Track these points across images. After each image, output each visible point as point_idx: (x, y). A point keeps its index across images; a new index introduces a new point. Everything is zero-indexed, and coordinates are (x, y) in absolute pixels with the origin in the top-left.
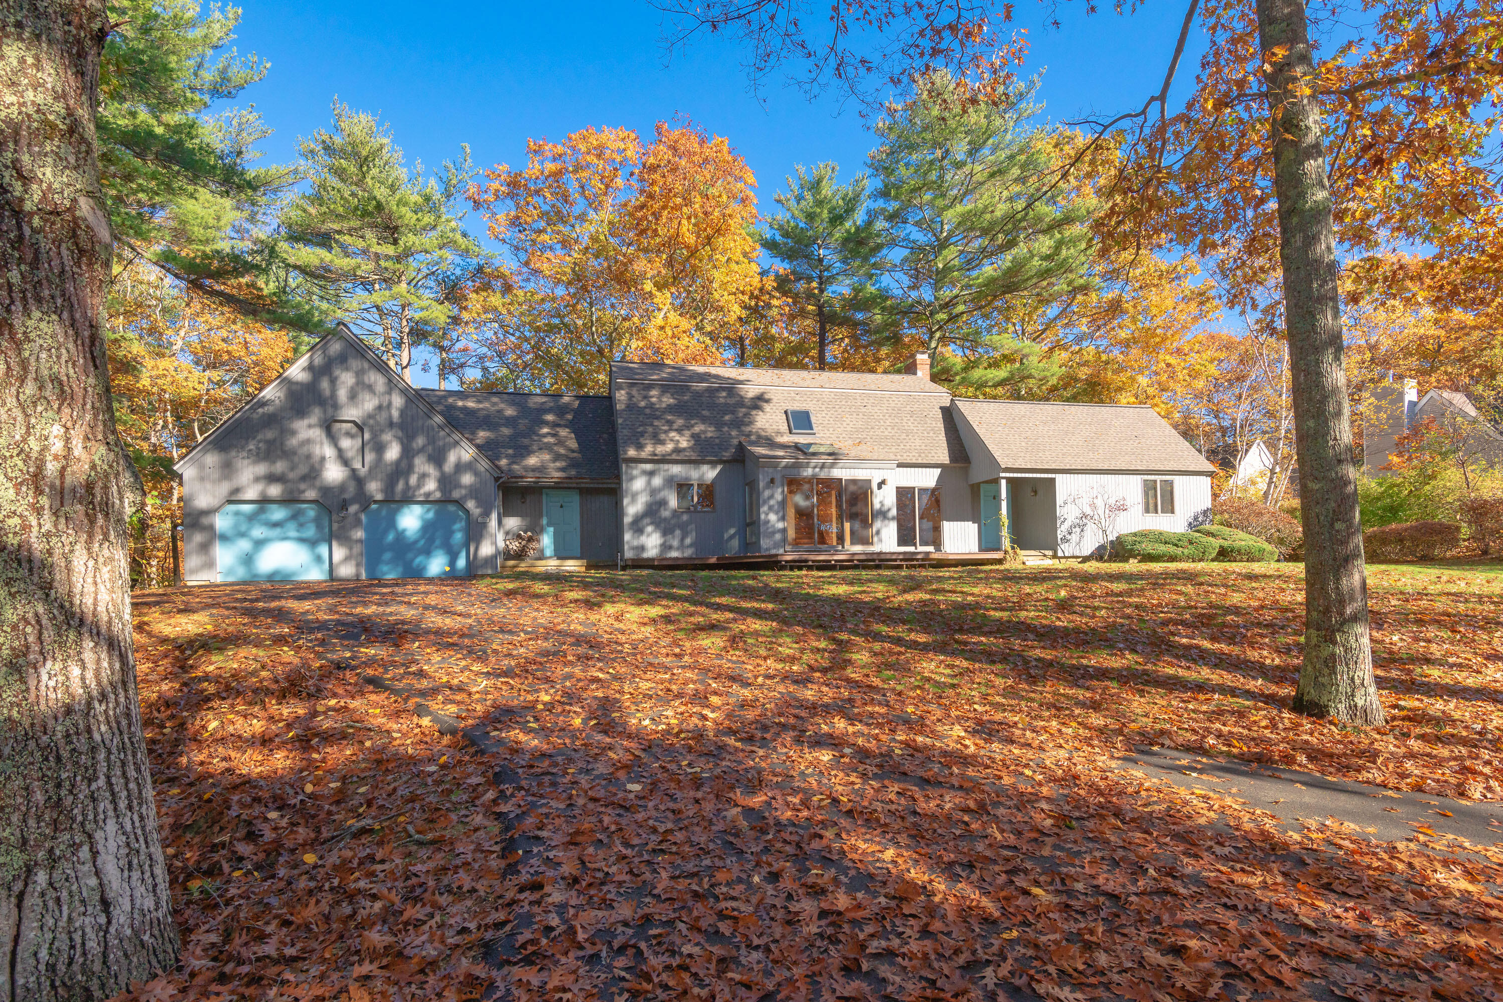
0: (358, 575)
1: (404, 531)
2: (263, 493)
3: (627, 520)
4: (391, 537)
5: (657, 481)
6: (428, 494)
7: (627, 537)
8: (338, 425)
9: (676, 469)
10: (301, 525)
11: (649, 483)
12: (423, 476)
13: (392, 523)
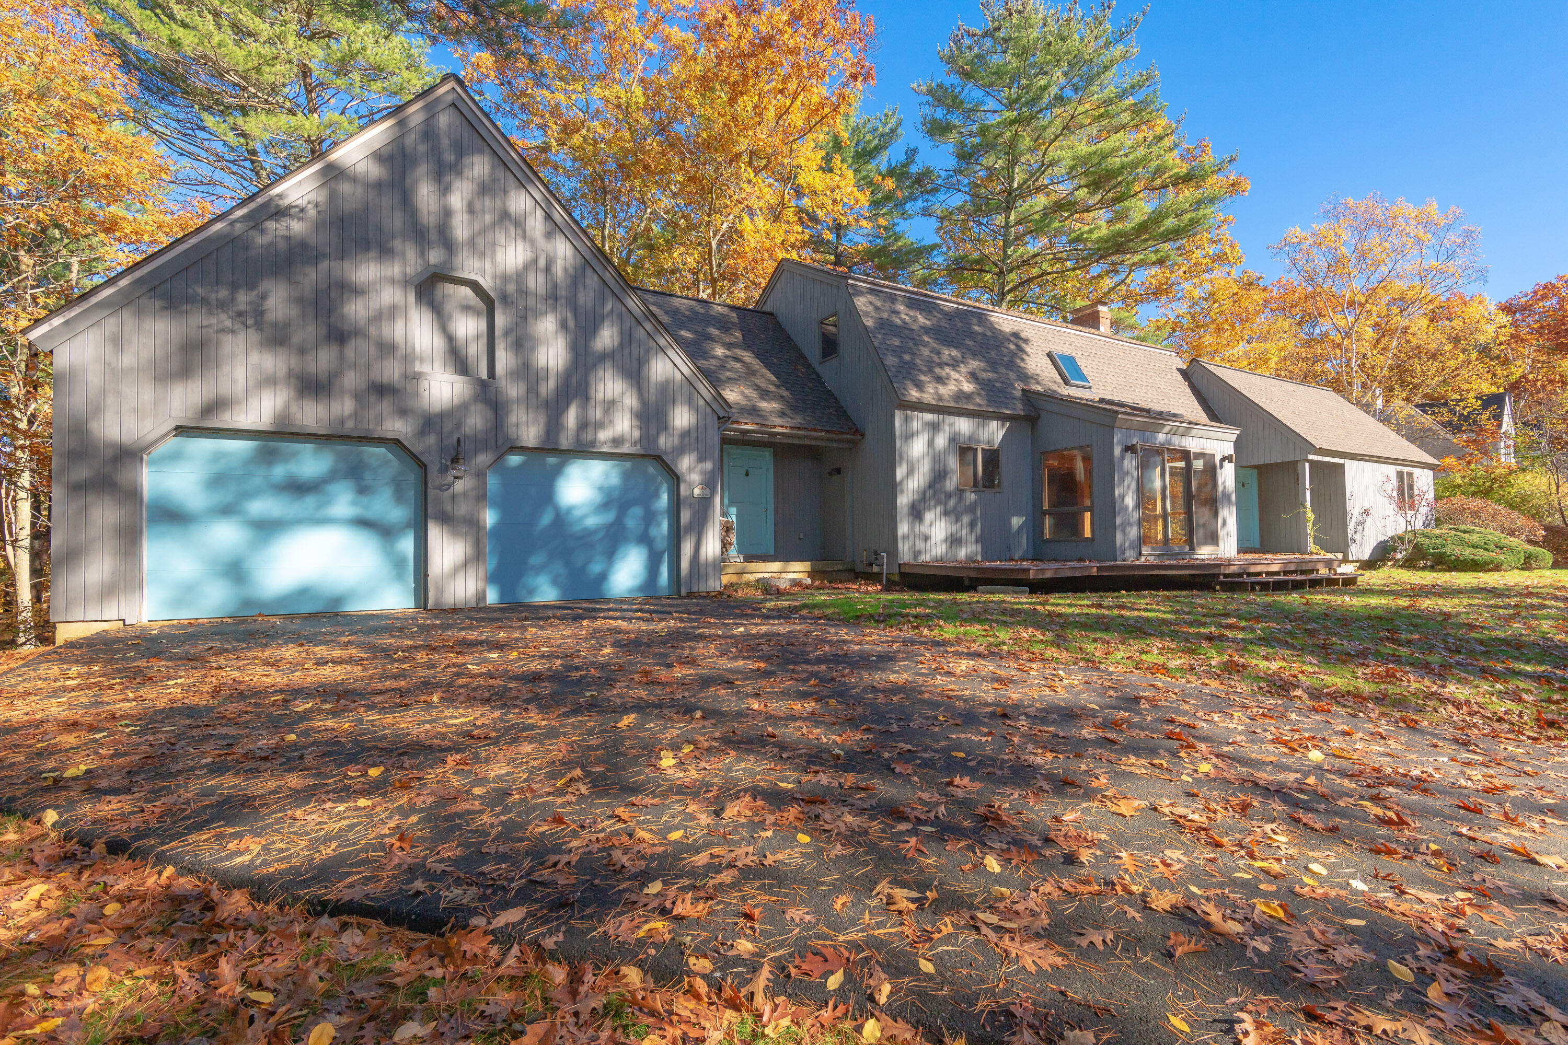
0: (482, 596)
1: (570, 509)
2: (283, 418)
3: (903, 501)
4: (547, 519)
5: (941, 441)
6: (616, 441)
7: (903, 528)
8: (450, 288)
9: (963, 425)
10: (363, 490)
11: (931, 443)
12: (610, 405)
13: (547, 494)
